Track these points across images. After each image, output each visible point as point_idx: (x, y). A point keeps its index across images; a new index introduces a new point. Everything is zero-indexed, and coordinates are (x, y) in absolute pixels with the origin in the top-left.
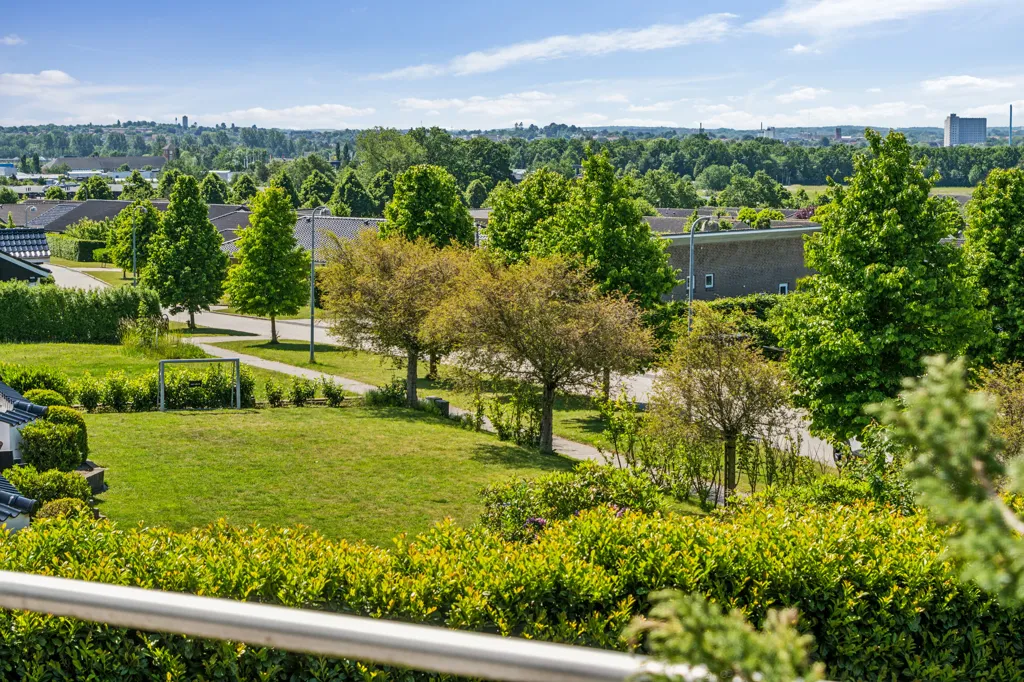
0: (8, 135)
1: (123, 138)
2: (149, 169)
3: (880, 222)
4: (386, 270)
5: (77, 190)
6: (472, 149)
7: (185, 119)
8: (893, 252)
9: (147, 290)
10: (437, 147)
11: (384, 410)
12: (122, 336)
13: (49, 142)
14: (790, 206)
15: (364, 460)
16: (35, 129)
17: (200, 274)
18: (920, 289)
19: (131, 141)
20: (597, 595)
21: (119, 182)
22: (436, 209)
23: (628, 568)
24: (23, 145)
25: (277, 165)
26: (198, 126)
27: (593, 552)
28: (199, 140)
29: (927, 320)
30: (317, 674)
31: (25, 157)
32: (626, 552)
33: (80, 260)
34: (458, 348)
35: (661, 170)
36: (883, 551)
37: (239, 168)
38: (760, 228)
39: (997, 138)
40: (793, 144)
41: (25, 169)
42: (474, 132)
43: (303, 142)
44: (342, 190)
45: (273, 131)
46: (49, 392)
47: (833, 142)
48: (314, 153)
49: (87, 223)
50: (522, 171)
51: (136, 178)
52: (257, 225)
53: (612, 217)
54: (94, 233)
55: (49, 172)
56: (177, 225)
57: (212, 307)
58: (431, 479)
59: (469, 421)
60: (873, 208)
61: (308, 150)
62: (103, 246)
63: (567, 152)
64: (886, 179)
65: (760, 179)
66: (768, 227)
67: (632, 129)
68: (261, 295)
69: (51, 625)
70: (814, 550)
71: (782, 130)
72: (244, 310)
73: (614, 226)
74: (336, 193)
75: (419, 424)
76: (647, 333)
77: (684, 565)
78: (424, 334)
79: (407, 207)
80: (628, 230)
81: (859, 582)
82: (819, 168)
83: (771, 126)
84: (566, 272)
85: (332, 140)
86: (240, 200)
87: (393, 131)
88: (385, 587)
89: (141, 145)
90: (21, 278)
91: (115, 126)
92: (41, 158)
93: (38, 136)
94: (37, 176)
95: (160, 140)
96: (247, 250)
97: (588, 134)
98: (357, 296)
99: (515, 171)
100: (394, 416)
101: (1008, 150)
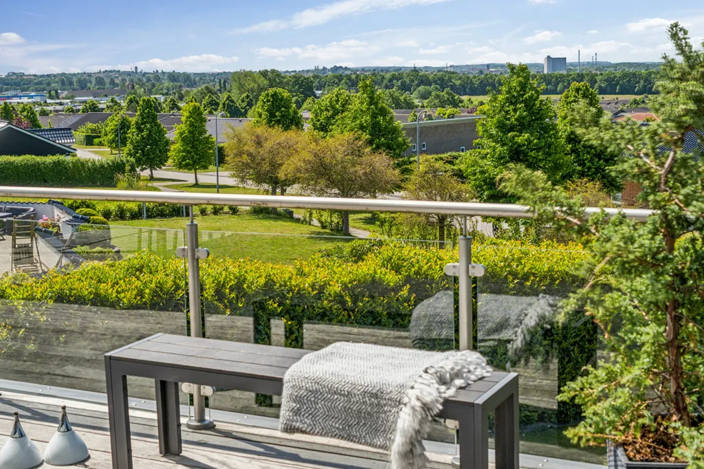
0: (40, 79)
1: (103, 79)
2: (118, 96)
3: (515, 110)
4: (259, 143)
5: (81, 108)
6: (293, 80)
7: (136, 68)
8: (522, 126)
9: (129, 158)
10: (275, 80)
11: (261, 216)
12: (117, 183)
13: (63, 83)
14: (463, 107)
15: (254, 240)
16: (55, 76)
17: (155, 149)
18: (536, 144)
19: (107, 81)
20: (392, 284)
21: (103, 103)
22: (281, 112)
23: (406, 272)
24: (49, 84)
25: (188, 92)
26: (143, 72)
27: (389, 265)
28: (144, 80)
29: (540, 160)
30: (263, 324)
31: (50, 91)
32: (405, 264)
33: (87, 145)
34: (299, 182)
35: (394, 90)
36: (526, 261)
37: (167, 94)
38: (449, 117)
39: (572, 68)
40: (464, 74)
41: (51, 97)
42: (293, 72)
43: (201, 79)
44: (224, 104)
45: (184, 73)
46: (89, 209)
47: (485, 72)
48: (207, 85)
49: (90, 125)
50: (320, 92)
51: (112, 101)
52: (186, 123)
53: (375, 113)
54: (93, 130)
55: (64, 99)
56: (142, 124)
57: (163, 168)
58: (288, 249)
59: (305, 220)
60: (511, 103)
61: (204, 83)
62: (99, 137)
63: (343, 81)
64: (518, 88)
65: (447, 93)
66: (453, 117)
67: (377, 68)
68: (189, 159)
69: (139, 303)
70: (493, 261)
71: (457, 67)
72: (180, 168)
73: (376, 117)
74: (221, 106)
75: (280, 223)
76: (397, 171)
77: (433, 270)
78: (281, 175)
79: (267, 111)
80: (383, 119)
81: (515, 275)
82: (478, 86)
83: (452, 64)
84: (354, 141)
85: (216, 77)
86: (170, 111)
87: (251, 72)
88: (293, 283)
89: (112, 82)
90: (61, 154)
91: (98, 73)
92: (59, 91)
93: (56, 79)
94: (58, 101)
95: (124, 80)
96: (181, 136)
97: (354, 71)
98: (245, 156)
99: (316, 92)
100: (266, 218)
101: (578, 74)
